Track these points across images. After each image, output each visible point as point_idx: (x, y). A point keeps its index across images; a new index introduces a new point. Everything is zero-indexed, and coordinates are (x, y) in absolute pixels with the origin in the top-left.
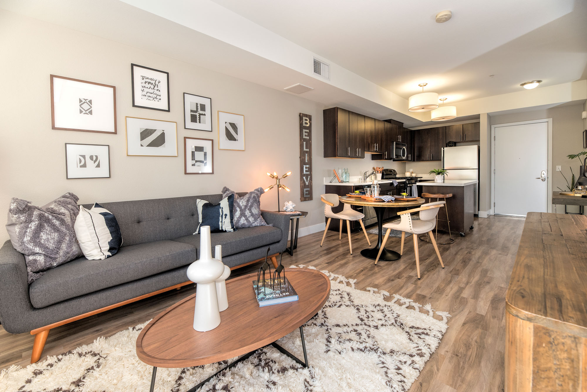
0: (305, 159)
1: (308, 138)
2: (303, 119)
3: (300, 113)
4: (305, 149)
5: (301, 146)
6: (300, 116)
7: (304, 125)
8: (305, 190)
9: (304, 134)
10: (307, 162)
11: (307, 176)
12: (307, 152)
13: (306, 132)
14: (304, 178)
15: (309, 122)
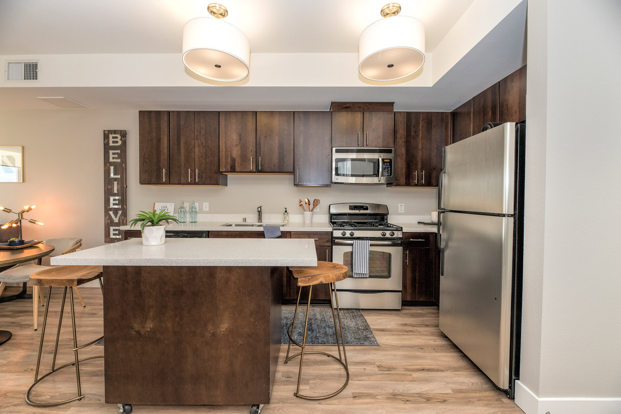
0: (112, 188)
1: (119, 160)
2: (108, 137)
3: (104, 131)
4: (112, 175)
5: (107, 172)
6: (105, 134)
7: (111, 144)
8: (112, 228)
9: (111, 156)
10: (115, 191)
11: (116, 211)
12: (116, 179)
13: (113, 154)
14: (111, 213)
15: (121, 140)
